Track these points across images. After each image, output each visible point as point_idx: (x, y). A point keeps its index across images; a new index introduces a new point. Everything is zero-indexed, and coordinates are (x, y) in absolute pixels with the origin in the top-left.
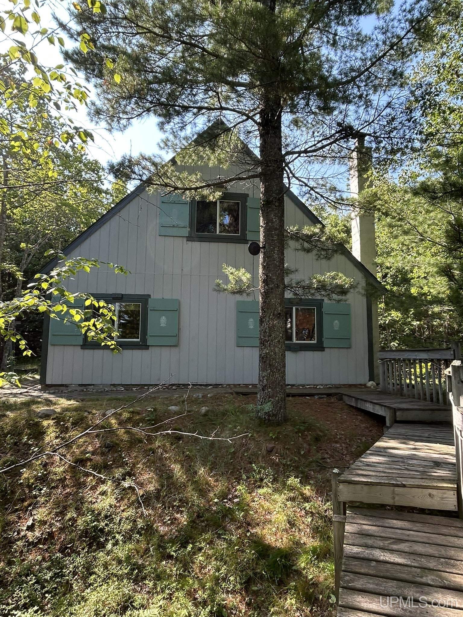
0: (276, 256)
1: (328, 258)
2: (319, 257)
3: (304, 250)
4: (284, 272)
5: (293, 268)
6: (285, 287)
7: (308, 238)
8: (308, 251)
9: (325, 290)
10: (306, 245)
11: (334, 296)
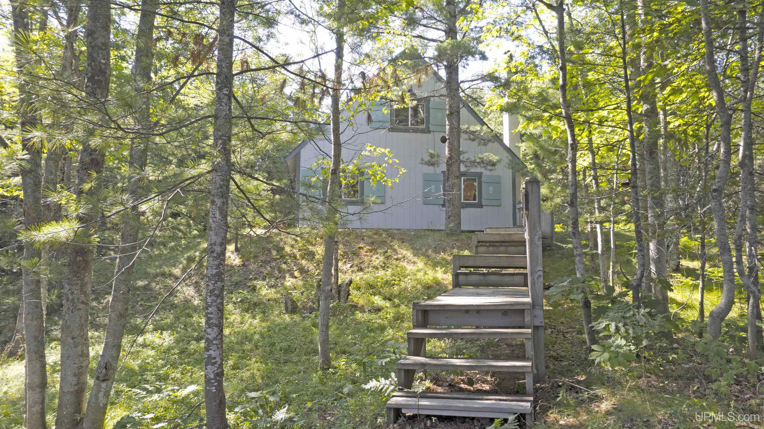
0: (456, 144)
1: (485, 145)
2: (479, 144)
3: (470, 139)
4: (460, 153)
5: (464, 151)
6: (461, 161)
7: (473, 133)
8: (473, 140)
9: (483, 163)
10: (472, 137)
11: (489, 167)
